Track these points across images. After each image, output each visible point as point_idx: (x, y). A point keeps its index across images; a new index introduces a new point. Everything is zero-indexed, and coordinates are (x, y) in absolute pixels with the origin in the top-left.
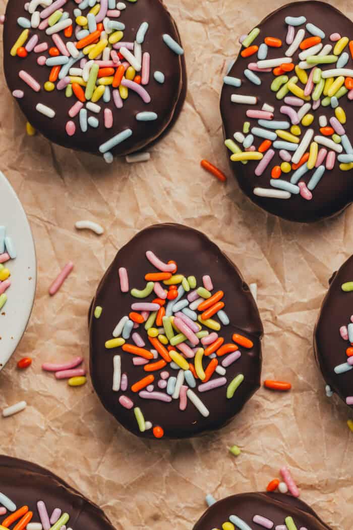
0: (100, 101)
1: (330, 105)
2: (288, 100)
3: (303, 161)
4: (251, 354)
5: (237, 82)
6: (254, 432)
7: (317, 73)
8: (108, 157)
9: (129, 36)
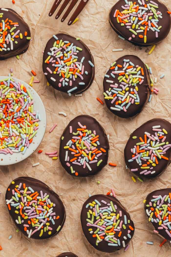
0: (69, 78)
1: (134, 86)
2: (122, 83)
3: (125, 101)
4: (105, 154)
5: (108, 76)
6: (105, 177)
7: (131, 76)
8: (70, 94)
9: (79, 60)
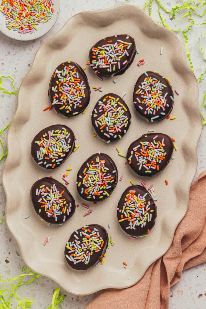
0: (153, 108)
8: (152, 121)
9: (163, 95)
